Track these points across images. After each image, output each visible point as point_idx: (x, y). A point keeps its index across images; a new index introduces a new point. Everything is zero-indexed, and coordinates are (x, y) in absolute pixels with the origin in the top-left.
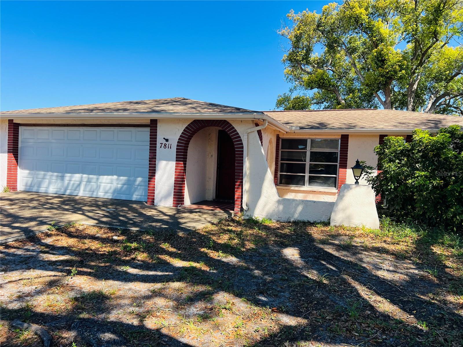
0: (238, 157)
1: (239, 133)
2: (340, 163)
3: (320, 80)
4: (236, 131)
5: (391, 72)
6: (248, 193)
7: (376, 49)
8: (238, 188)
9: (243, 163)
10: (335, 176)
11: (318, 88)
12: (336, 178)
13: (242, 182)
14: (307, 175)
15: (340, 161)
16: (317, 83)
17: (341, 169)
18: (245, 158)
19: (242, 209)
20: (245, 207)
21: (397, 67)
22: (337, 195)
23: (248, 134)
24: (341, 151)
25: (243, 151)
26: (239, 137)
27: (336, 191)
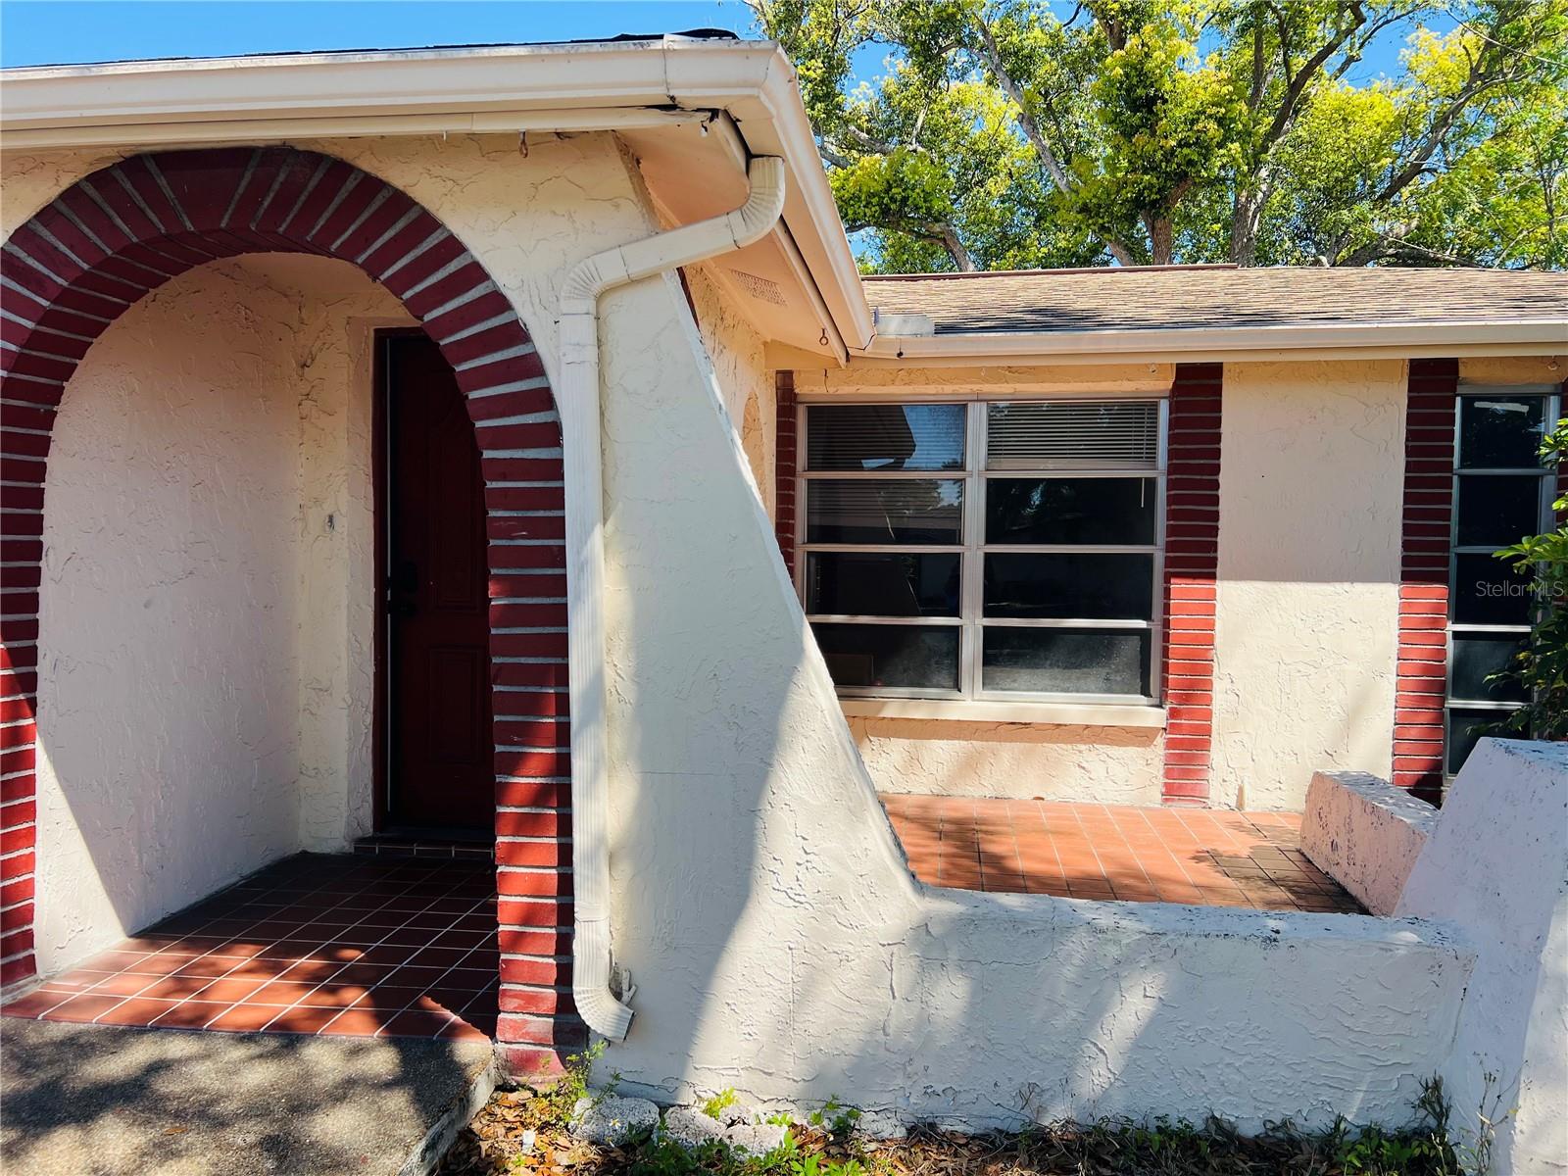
0: (508, 529)
1: (512, 296)
2: (1170, 547)
3: (890, 187)
4: (476, 273)
5: (1186, 151)
6: (625, 869)
7: (1118, 53)
8: (526, 825)
9: (559, 586)
10: (1141, 624)
11: (879, 225)
12: (1144, 635)
13: (562, 766)
14: (972, 624)
15: (1171, 531)
16: (875, 200)
17: (1177, 585)
18: (587, 534)
19: (570, 1033)
20: (596, 1007)
21: (1212, 126)
22: (1160, 741)
23: (599, 298)
24: (1172, 469)
25: (555, 469)
26: (516, 333)
27: (1156, 717)
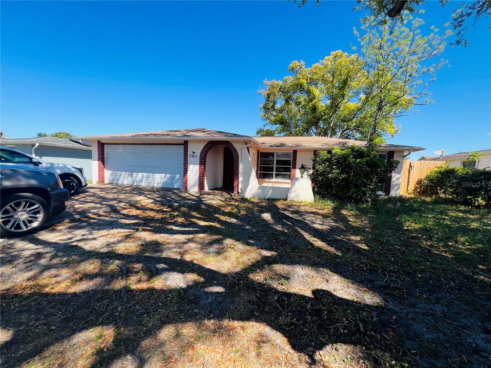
0: (235, 163)
1: (236, 149)
2: (292, 166)
4: (234, 147)
5: (320, 116)
6: (242, 183)
7: (311, 103)
9: (238, 166)
10: (289, 173)
11: (279, 124)
12: (290, 174)
13: (238, 177)
14: (274, 173)
16: (279, 121)
17: (293, 170)
19: (238, 193)
20: (240, 191)
21: (323, 113)
23: (241, 149)
24: (293, 159)
25: (238, 159)
26: (236, 151)
27: (290, 182)
